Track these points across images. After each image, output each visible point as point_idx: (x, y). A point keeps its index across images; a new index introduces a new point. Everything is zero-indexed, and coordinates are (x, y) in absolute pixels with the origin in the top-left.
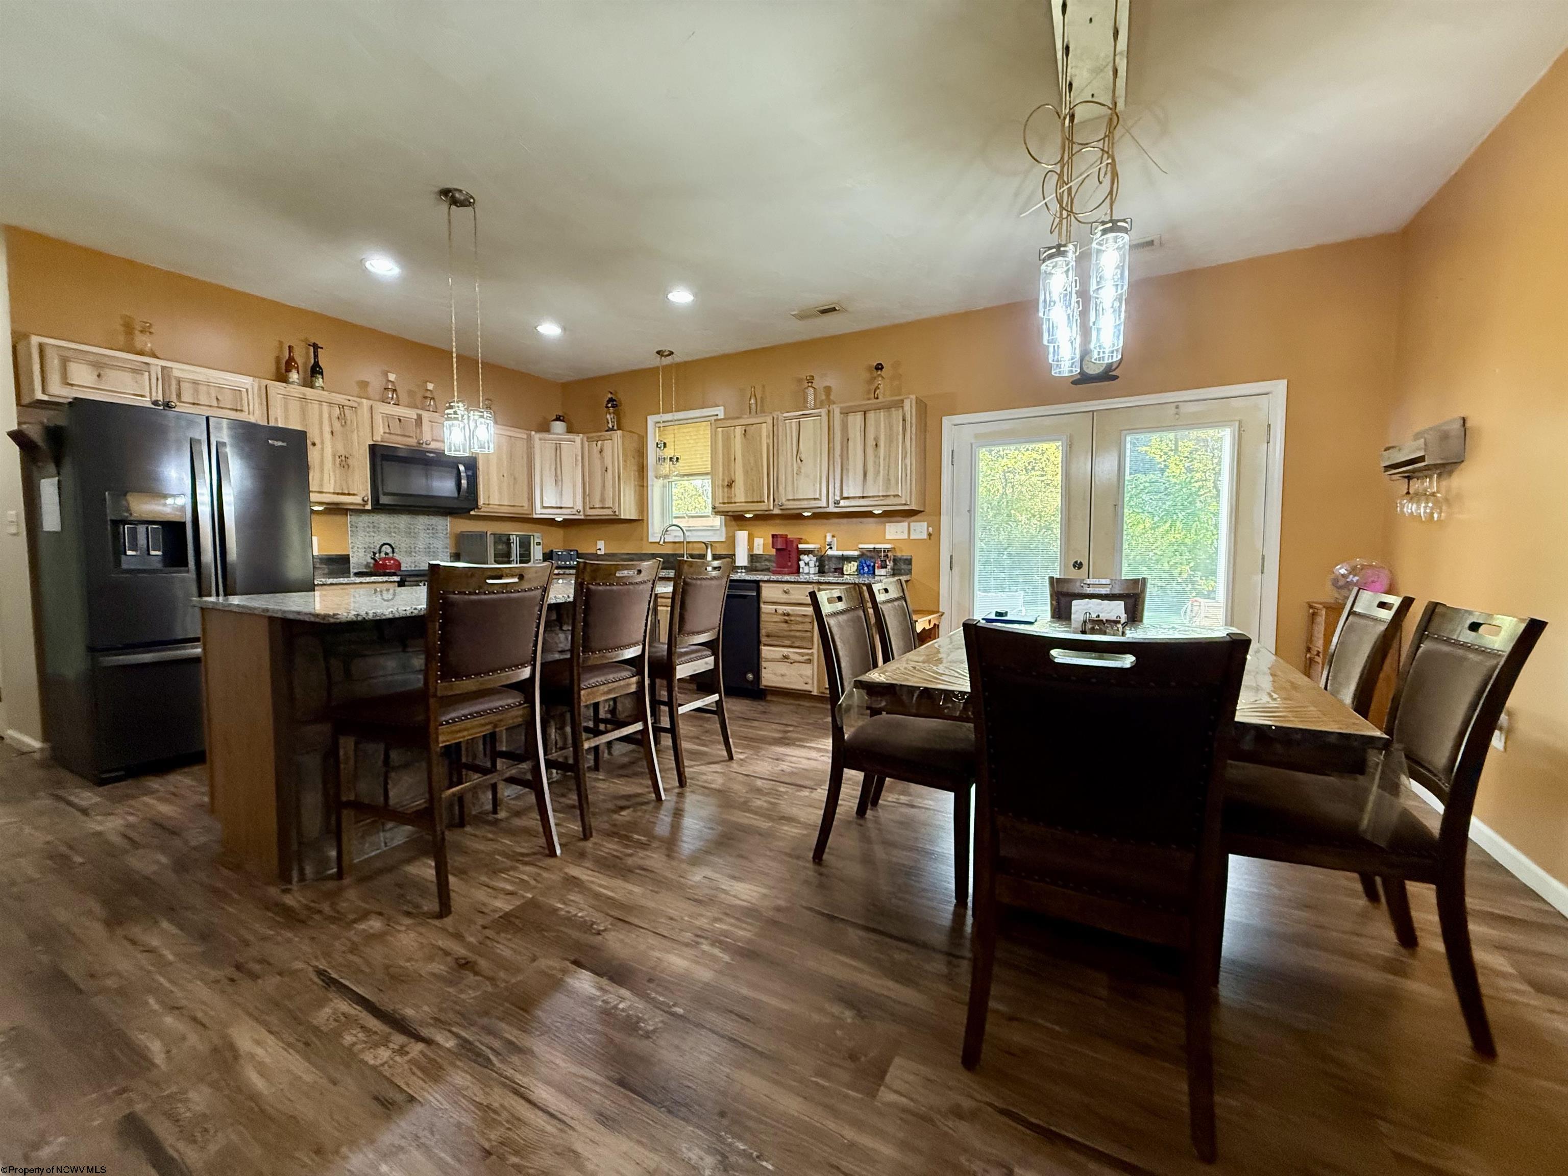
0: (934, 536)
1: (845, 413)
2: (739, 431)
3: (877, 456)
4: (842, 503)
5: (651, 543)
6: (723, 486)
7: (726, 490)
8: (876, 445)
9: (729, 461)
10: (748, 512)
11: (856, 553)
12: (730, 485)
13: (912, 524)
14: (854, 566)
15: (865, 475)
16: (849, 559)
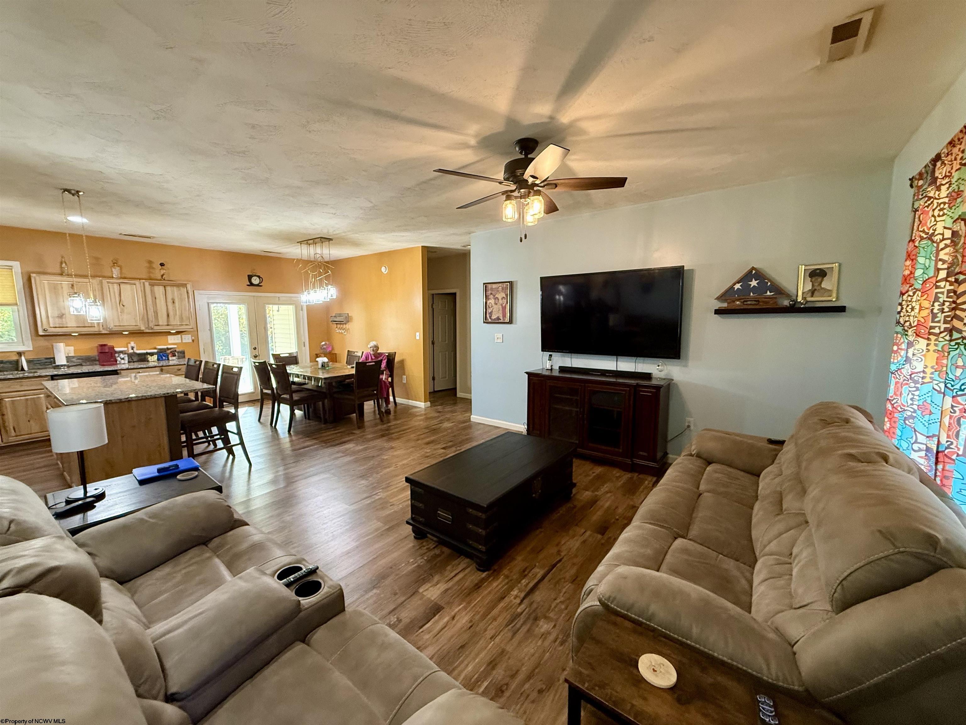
0: (196, 341)
1: (152, 285)
2: (66, 285)
3: (174, 307)
4: (156, 328)
6: (53, 317)
7: (57, 319)
8: (173, 302)
9: (58, 302)
10: (76, 332)
11: (156, 351)
12: (61, 317)
13: (183, 336)
14: (155, 357)
15: (168, 315)
16: (152, 354)
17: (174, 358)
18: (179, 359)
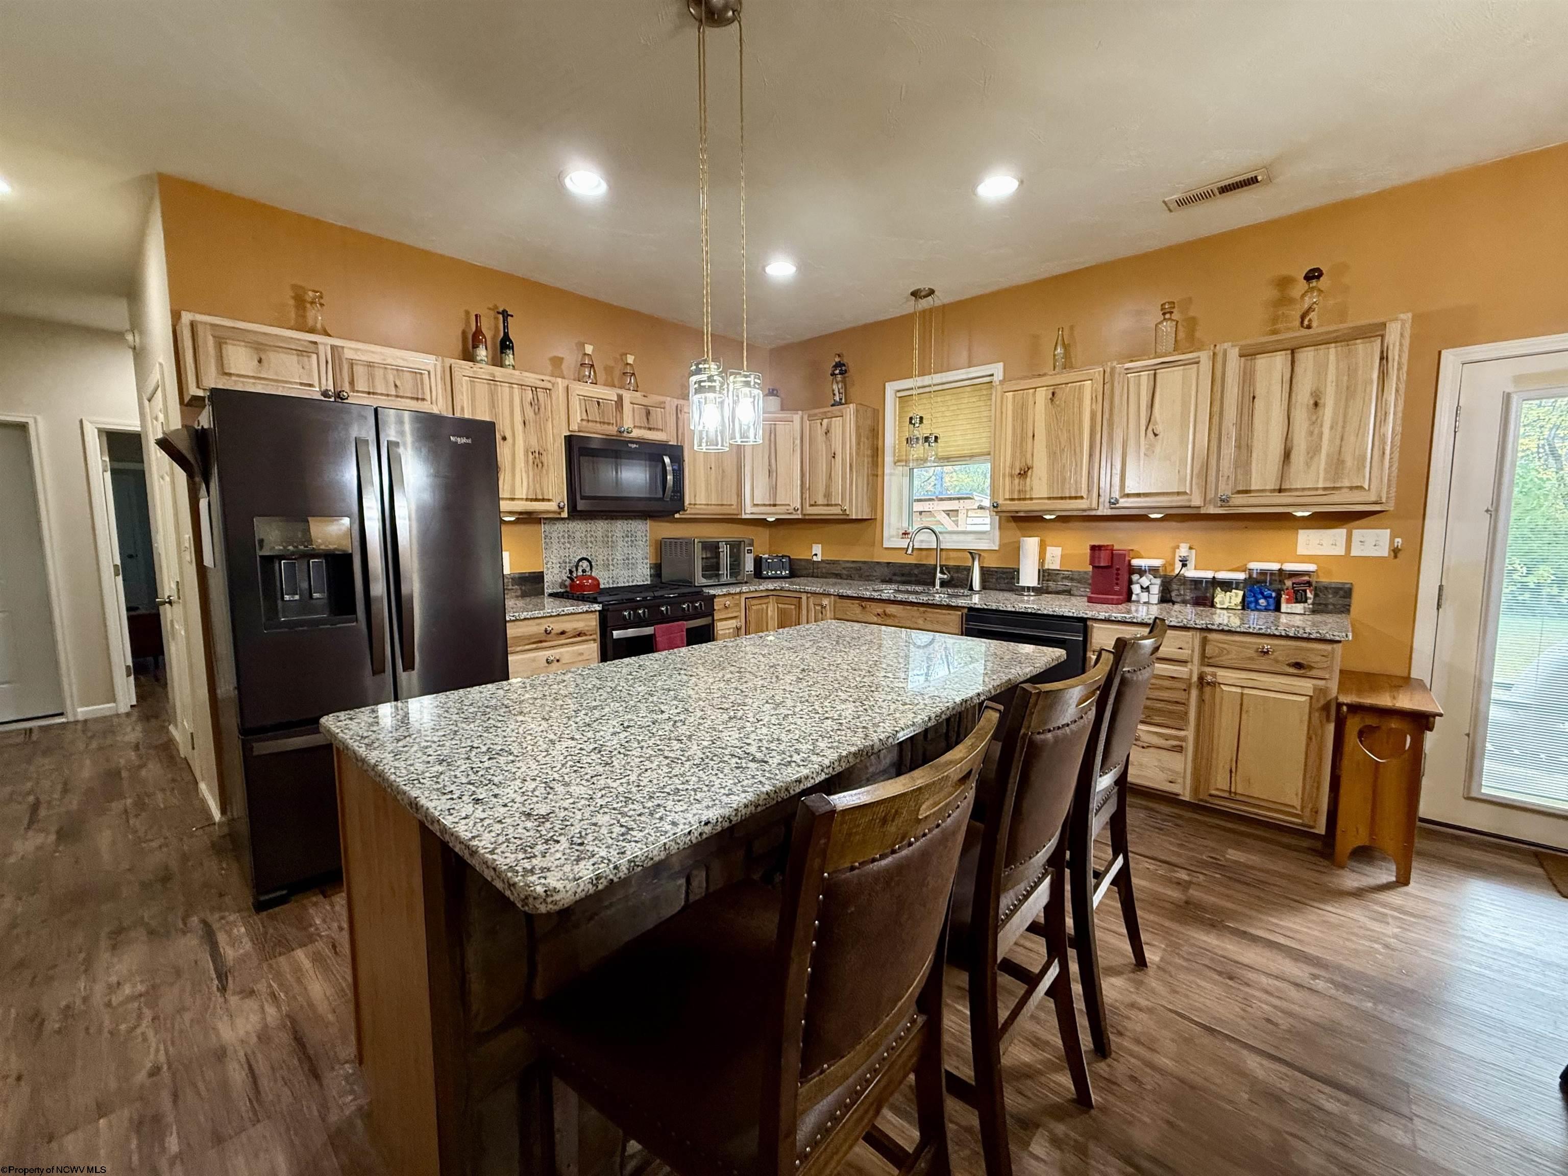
0: (1406, 553)
1: (1249, 354)
2: (1042, 395)
3: (1315, 422)
4: (1239, 500)
5: (886, 548)
6: (1012, 476)
7: (1017, 481)
8: (1316, 404)
9: (1023, 439)
10: (1050, 512)
11: (1241, 576)
12: (1024, 474)
13: (1357, 532)
14: (1236, 597)
15: (1287, 455)
16: (1227, 586)
17: (1299, 608)
18: (1314, 612)
